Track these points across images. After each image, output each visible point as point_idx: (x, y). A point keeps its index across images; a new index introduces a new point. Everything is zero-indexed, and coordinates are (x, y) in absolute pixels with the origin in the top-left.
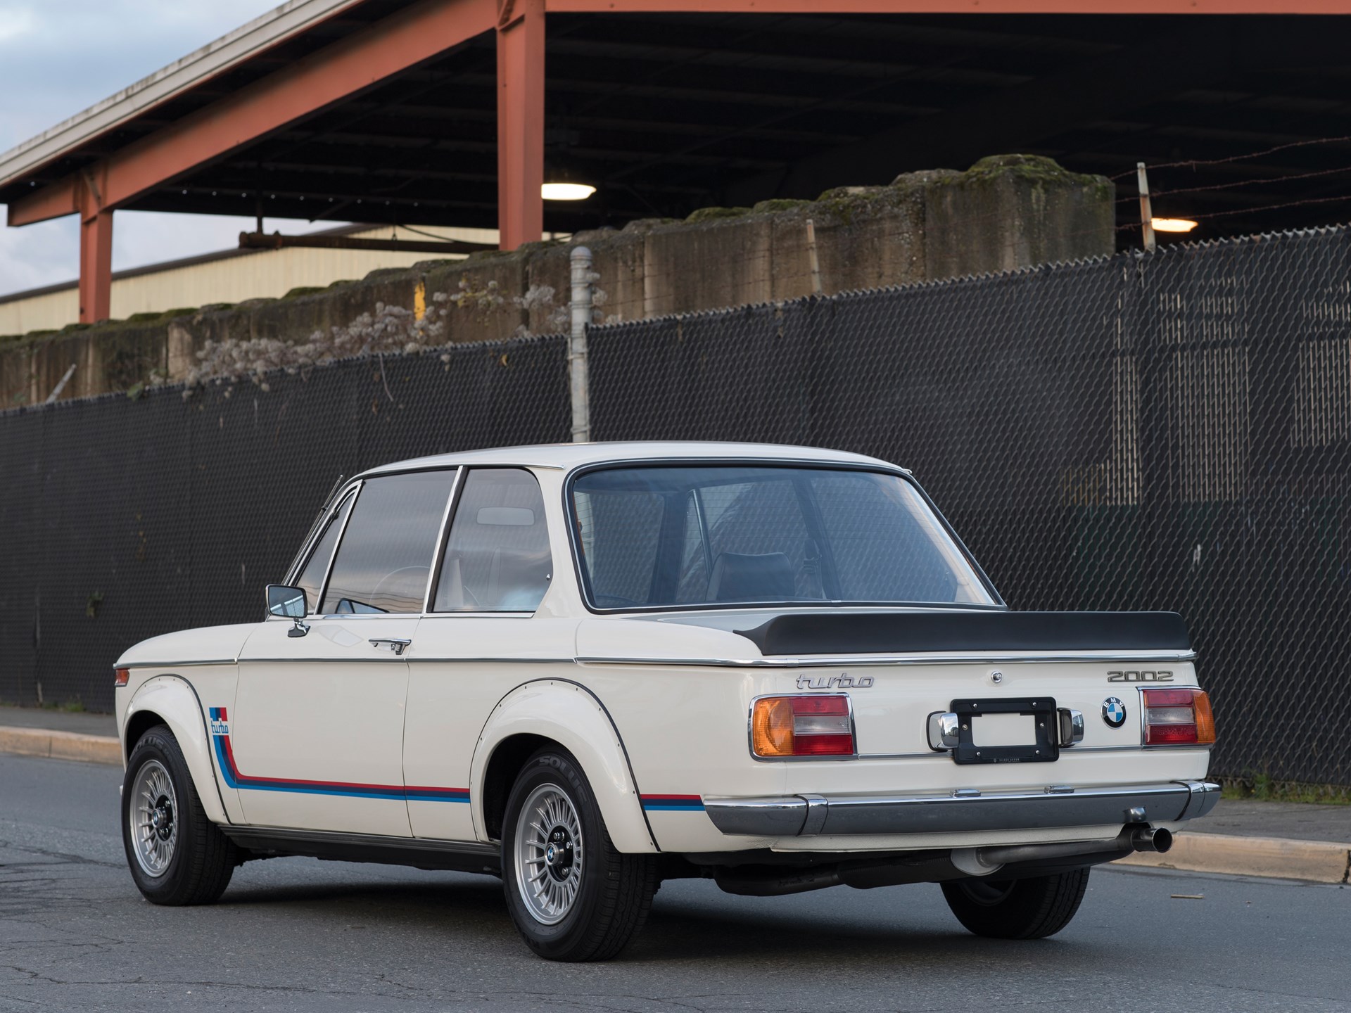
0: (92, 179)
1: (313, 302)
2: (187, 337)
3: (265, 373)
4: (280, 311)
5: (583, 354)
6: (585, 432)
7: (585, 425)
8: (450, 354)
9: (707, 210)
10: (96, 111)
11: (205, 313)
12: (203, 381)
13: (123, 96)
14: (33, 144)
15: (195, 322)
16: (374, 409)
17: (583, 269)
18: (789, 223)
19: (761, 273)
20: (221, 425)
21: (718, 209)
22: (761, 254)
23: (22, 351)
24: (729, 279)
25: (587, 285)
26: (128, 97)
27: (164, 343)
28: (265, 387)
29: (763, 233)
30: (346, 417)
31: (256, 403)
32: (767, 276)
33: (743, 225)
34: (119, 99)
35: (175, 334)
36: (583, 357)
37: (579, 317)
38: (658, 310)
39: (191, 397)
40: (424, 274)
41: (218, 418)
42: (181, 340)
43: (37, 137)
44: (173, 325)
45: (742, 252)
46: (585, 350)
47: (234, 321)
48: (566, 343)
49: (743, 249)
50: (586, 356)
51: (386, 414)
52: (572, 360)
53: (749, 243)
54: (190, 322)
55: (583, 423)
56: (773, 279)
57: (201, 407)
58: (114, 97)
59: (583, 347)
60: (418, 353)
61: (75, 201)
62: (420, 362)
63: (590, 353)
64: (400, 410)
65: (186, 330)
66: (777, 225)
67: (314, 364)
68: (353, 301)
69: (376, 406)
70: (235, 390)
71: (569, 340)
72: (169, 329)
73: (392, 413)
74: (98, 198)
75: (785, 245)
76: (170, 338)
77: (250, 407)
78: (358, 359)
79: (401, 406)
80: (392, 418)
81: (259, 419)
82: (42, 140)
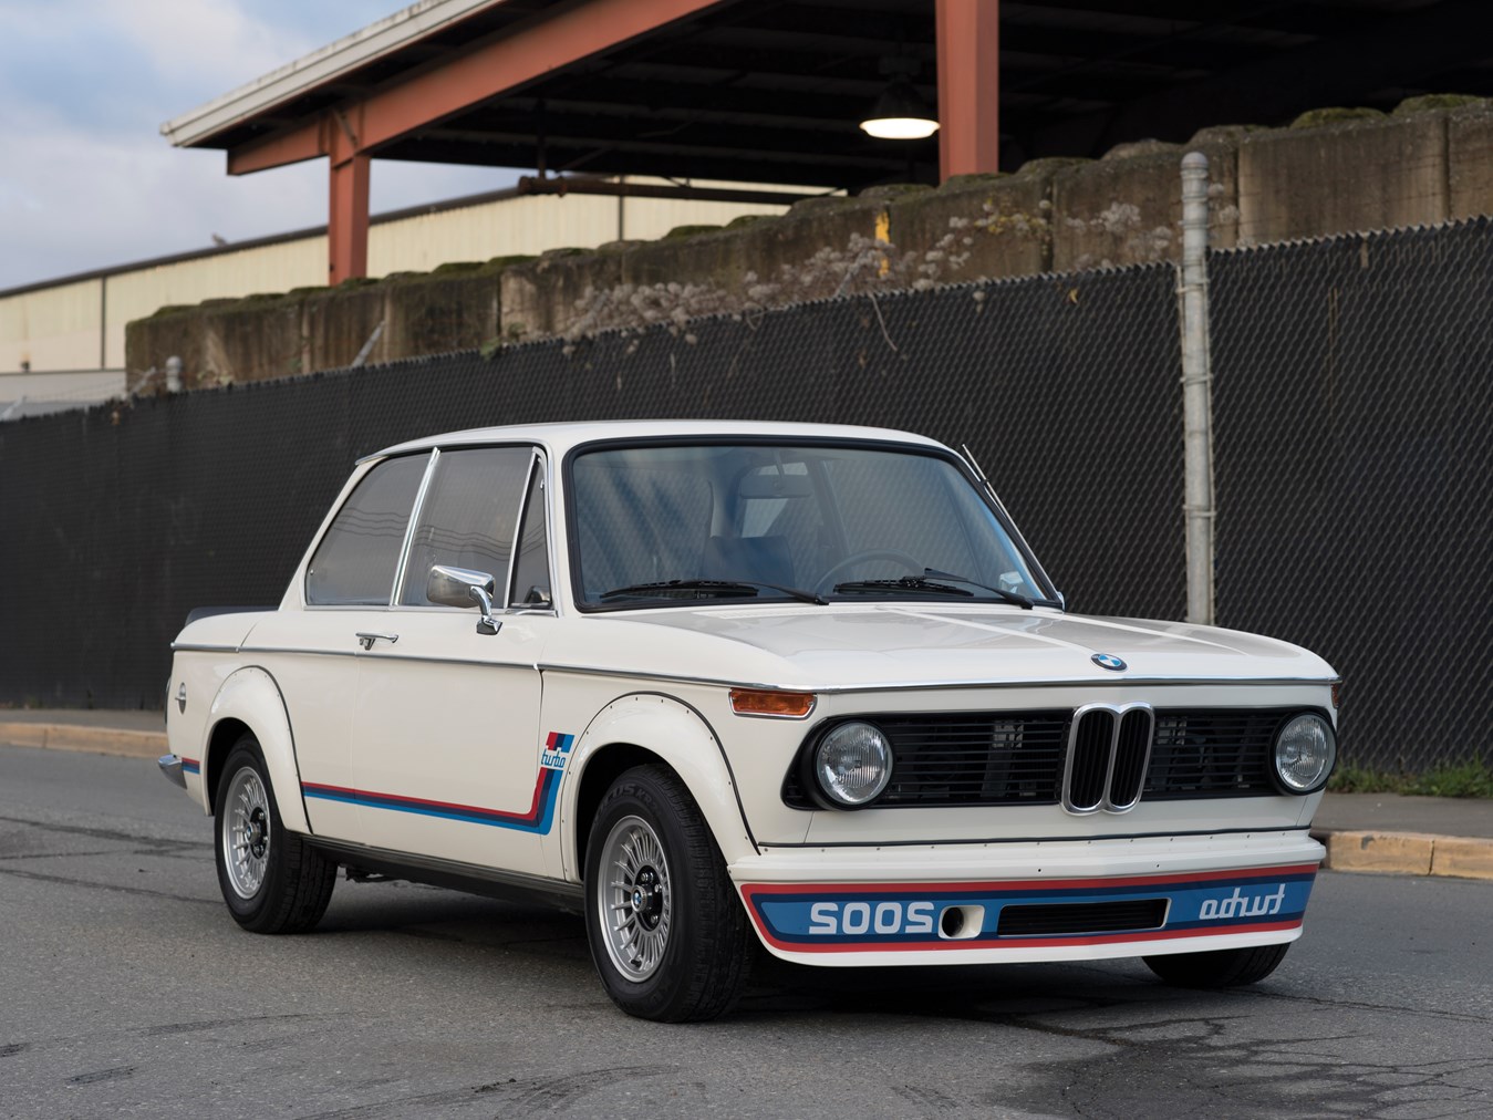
0: (344, 118)
1: (716, 240)
2: (529, 288)
3: (688, 322)
4: (667, 253)
5: (1201, 285)
6: (1205, 382)
7: (1205, 374)
8: (983, 291)
9: (1324, 112)
10: (366, 34)
11: (551, 259)
12: (590, 334)
13: (406, 16)
14: (277, 77)
15: (539, 270)
16: (861, 361)
17: (1199, 179)
18: (1476, 121)
19: (1430, 183)
20: (620, 386)
21: (1339, 110)
22: (1430, 161)
23: (290, 310)
24: (1377, 193)
25: (1204, 199)
26: (412, 17)
27: (495, 295)
28: (690, 338)
29: (1431, 134)
30: (816, 372)
31: (673, 359)
32: (1438, 187)
33: (1400, 126)
34: (399, 19)
35: (511, 286)
36: (1202, 290)
37: (1194, 241)
38: (1261, 235)
39: (574, 353)
40: (887, 202)
41: (615, 378)
42: (521, 291)
43: (283, 68)
44: (509, 273)
45: (1398, 158)
46: (1205, 280)
47: (597, 267)
48: (1175, 272)
49: (1401, 154)
50: (1205, 288)
51: (881, 366)
52: (1184, 294)
53: (1410, 147)
54: (533, 270)
55: (1201, 371)
56: (1448, 191)
57: (588, 366)
58: (393, 17)
59: (1202, 276)
60: (932, 291)
61: (321, 142)
62: (934, 302)
63: (1212, 286)
64: (902, 362)
65: (528, 279)
66: (1457, 124)
67: (766, 309)
68: (780, 236)
69: (865, 358)
70: (641, 343)
71: (1179, 269)
72: (503, 278)
73: (888, 367)
74: (353, 138)
75: (1470, 148)
76: (504, 289)
77: (665, 364)
78: (835, 301)
79: (904, 357)
80: (889, 372)
81: (678, 378)
82: (290, 71)
